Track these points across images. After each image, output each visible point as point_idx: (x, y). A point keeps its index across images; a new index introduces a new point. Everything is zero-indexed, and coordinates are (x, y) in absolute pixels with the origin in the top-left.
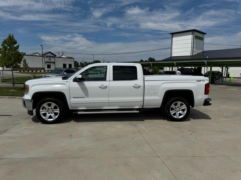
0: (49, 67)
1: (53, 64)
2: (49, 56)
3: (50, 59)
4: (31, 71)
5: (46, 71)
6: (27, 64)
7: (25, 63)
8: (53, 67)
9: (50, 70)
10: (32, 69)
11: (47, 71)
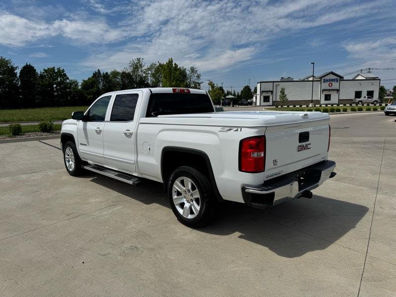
0: (328, 98)
1: (336, 92)
2: (329, 79)
3: (330, 85)
4: (292, 106)
5: (322, 106)
6: (286, 95)
7: (284, 93)
8: (334, 99)
9: (329, 104)
10: (294, 103)
11: (325, 106)
